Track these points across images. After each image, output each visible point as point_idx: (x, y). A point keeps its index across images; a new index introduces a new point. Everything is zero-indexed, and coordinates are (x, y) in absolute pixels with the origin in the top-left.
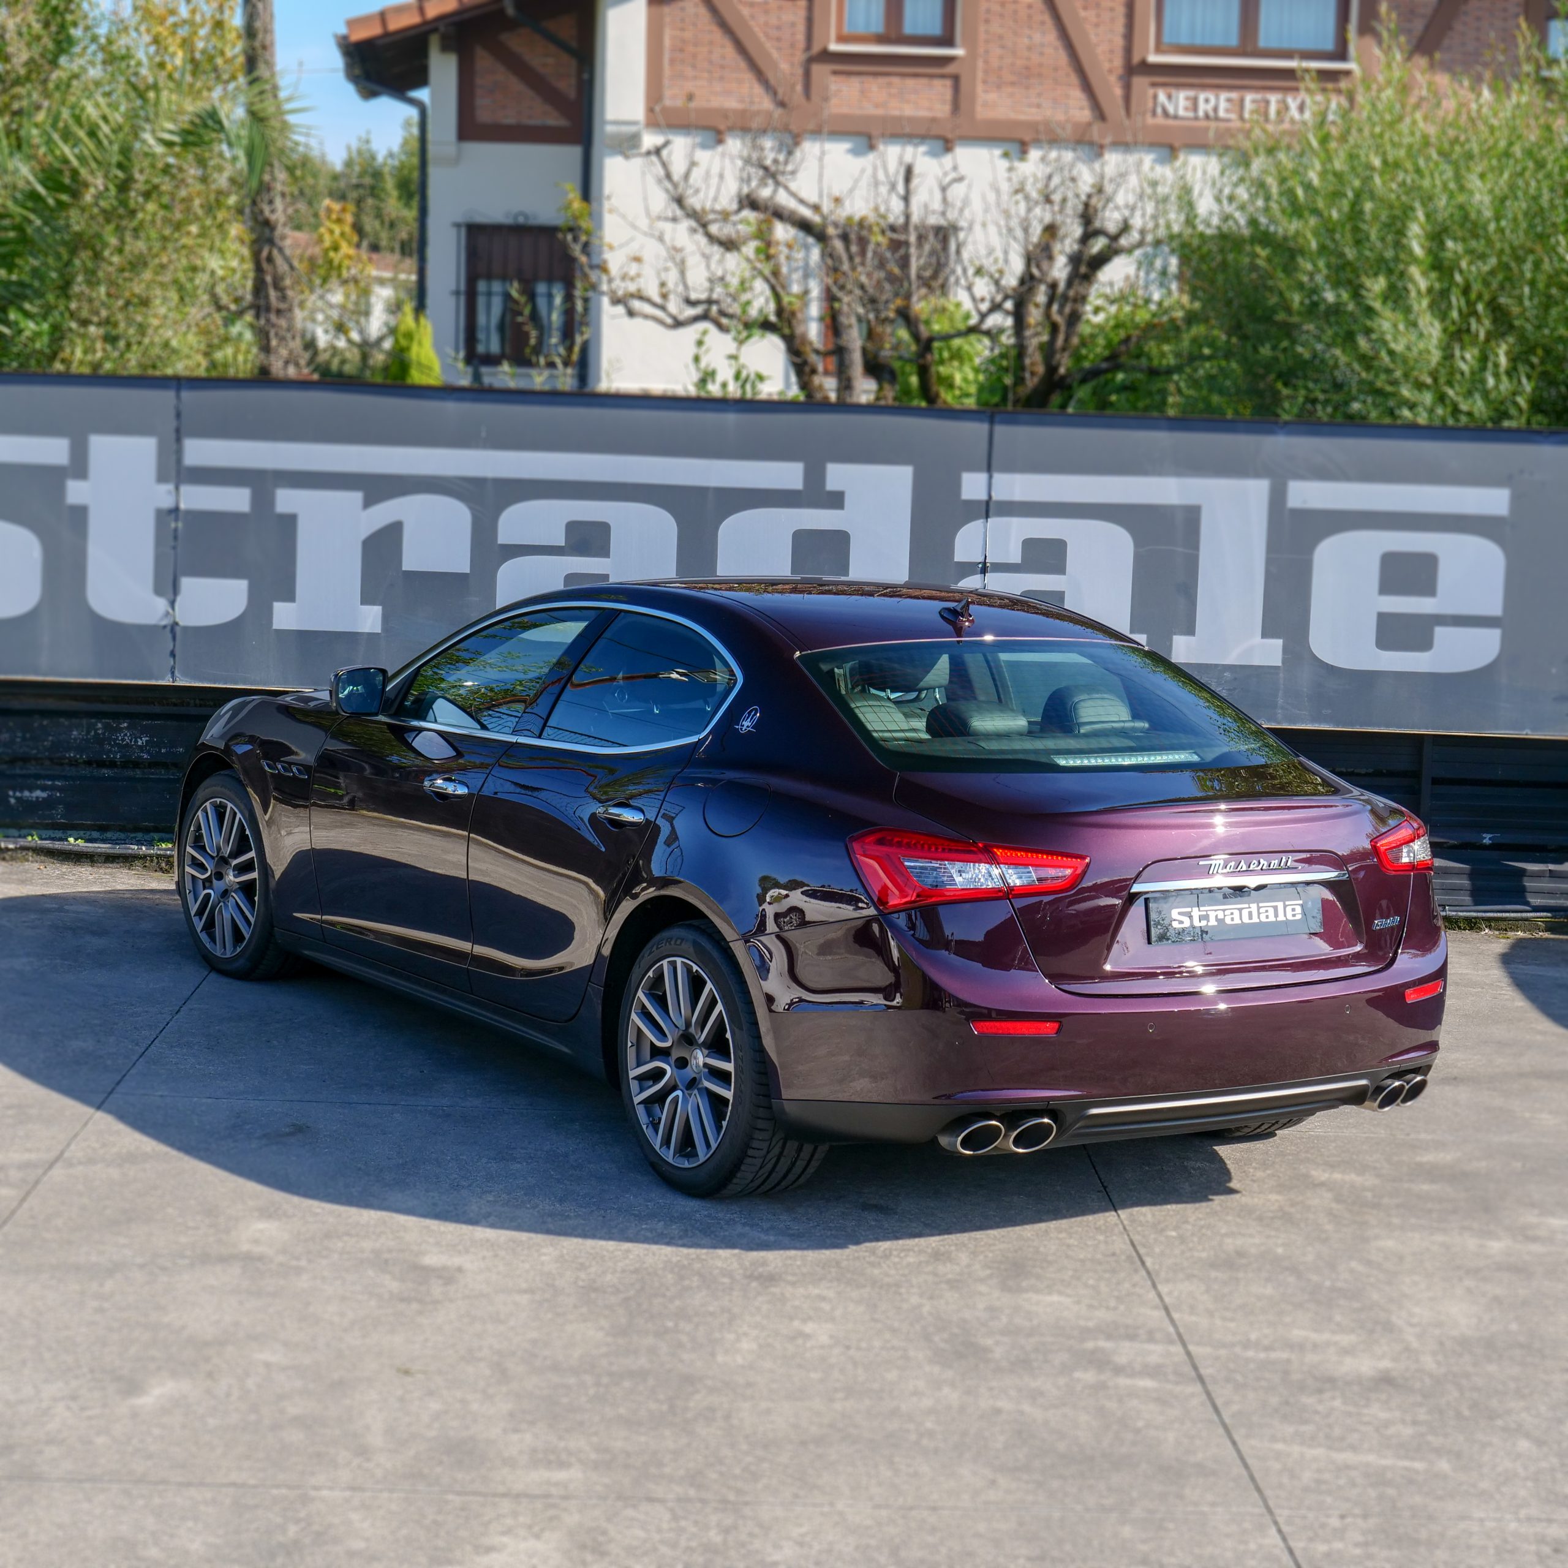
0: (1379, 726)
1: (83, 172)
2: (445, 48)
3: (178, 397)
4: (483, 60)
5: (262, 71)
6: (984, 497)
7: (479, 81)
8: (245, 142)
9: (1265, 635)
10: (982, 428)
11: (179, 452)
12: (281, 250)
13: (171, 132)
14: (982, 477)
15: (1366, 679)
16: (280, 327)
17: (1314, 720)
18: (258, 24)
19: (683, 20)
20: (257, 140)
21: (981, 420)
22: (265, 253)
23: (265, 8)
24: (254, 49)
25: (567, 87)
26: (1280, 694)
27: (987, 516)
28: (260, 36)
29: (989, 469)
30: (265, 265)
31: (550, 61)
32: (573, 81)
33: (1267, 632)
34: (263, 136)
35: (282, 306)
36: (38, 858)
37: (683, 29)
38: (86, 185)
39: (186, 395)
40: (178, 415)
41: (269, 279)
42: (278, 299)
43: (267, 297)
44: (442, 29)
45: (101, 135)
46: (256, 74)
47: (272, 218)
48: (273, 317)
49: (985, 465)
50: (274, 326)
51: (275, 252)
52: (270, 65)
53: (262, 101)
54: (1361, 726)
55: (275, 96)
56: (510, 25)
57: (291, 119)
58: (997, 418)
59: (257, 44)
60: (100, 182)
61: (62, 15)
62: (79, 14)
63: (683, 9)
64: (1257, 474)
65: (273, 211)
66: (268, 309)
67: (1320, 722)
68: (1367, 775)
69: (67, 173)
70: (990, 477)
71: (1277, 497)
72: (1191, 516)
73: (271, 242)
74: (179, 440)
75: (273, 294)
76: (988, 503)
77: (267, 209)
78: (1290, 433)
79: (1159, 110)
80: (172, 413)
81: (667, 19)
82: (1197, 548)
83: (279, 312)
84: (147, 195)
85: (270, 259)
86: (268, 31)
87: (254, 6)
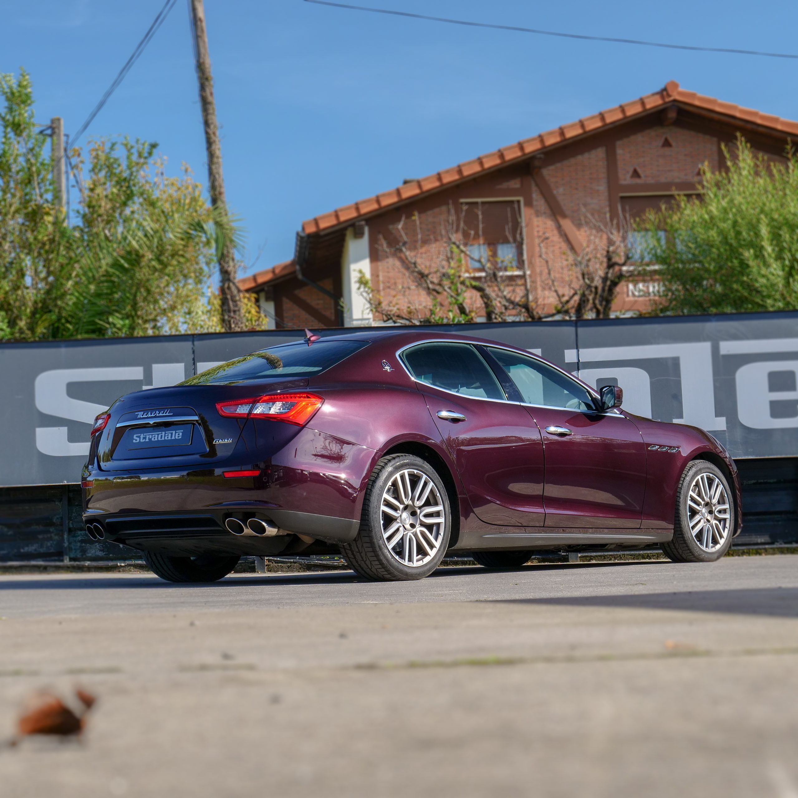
0: (777, 455)
1: (141, 252)
2: (267, 299)
3: (193, 345)
4: (287, 304)
5: (219, 203)
6: (576, 360)
7: (285, 315)
8: (214, 236)
9: (717, 416)
10: (572, 329)
11: (195, 369)
12: (234, 283)
13: (180, 233)
14: (575, 351)
15: (767, 433)
16: (236, 318)
17: (745, 455)
18: (217, 184)
19: (388, 268)
20: (220, 234)
21: (571, 326)
22: (226, 285)
23: (219, 177)
24: (215, 195)
25: (330, 314)
26: (727, 443)
27: (578, 370)
28: (218, 189)
29: (577, 348)
30: (227, 291)
31: (321, 302)
32: (333, 311)
33: (718, 414)
34: (222, 233)
35: (236, 309)
36: (136, 570)
37: (388, 272)
38: (143, 256)
39: (196, 343)
40: (194, 352)
41: (229, 297)
42: (233, 305)
43: (228, 305)
44: (266, 288)
45: (149, 235)
46: (216, 206)
47: (229, 269)
48: (232, 314)
49: (575, 346)
50: (232, 318)
51: (231, 284)
52: (223, 202)
53: (220, 217)
54: (768, 455)
55: (226, 215)
56: (300, 285)
57: (234, 225)
58: (579, 324)
59: (217, 193)
60: (149, 255)
61: (129, 182)
62: (136, 181)
63: (387, 262)
64: (705, 340)
65: (229, 266)
66: (229, 311)
67: (748, 455)
68: (774, 483)
69: (134, 253)
70: (578, 351)
71: (715, 350)
72: (676, 362)
73: (229, 280)
74: (194, 364)
75: (231, 303)
76: (578, 363)
77: (226, 266)
78: (718, 320)
79: (630, 293)
80: (191, 351)
81: (380, 268)
82: (680, 377)
83: (235, 312)
84: (173, 256)
85: (229, 288)
86: (220, 187)
87: (214, 176)
